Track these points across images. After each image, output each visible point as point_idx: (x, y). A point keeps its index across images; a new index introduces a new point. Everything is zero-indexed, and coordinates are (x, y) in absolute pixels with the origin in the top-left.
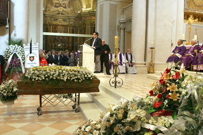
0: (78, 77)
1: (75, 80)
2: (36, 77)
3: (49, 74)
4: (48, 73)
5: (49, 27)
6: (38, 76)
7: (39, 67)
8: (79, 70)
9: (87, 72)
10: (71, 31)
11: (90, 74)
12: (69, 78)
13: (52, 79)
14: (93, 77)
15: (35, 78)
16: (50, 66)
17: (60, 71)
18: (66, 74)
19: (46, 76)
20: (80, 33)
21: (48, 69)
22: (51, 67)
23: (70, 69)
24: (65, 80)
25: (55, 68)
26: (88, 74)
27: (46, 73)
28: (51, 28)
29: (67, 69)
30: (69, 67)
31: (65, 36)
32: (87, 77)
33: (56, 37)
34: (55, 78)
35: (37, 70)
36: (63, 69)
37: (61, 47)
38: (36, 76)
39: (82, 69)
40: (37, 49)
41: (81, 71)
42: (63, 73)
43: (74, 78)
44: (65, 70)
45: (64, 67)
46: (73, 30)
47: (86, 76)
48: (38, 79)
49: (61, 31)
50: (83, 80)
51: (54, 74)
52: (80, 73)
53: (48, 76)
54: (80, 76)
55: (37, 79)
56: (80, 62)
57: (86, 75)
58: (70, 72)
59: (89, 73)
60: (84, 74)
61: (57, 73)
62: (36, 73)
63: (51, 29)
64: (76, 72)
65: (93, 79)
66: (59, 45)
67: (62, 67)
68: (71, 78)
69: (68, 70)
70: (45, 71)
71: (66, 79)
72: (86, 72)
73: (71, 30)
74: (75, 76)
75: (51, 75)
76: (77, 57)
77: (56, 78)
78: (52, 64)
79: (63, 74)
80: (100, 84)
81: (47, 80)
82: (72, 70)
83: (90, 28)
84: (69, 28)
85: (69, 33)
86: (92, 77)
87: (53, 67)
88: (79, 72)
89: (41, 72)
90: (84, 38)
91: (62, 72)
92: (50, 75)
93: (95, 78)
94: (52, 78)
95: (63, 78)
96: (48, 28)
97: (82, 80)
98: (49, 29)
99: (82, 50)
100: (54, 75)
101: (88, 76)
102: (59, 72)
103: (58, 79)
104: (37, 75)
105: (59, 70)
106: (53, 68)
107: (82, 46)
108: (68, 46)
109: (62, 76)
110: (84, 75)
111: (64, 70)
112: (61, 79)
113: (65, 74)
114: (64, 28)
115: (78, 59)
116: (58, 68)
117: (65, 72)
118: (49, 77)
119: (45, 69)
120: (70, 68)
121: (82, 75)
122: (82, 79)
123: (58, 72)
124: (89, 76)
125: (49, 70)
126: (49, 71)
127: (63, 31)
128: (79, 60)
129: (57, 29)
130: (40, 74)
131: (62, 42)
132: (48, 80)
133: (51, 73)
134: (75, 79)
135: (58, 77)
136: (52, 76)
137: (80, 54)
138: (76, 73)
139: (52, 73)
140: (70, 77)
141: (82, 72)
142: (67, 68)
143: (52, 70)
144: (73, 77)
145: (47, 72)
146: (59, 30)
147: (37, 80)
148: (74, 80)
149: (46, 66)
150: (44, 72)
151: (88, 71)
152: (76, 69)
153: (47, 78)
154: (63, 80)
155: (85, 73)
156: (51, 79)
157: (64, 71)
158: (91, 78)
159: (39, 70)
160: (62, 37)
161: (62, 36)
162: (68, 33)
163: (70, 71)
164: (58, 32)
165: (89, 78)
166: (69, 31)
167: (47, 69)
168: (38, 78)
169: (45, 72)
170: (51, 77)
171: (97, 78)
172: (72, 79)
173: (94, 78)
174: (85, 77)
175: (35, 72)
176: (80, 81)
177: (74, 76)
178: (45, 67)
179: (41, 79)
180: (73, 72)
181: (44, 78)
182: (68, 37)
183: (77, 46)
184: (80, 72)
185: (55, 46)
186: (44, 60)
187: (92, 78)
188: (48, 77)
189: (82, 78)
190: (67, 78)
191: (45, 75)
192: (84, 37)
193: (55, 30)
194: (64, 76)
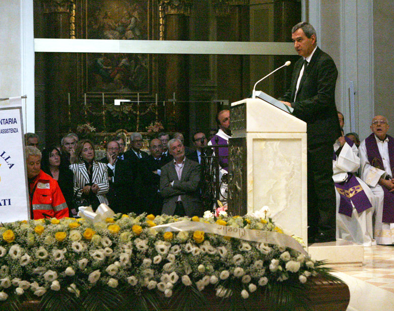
0: (231, 275)
1: (221, 292)
2: (17, 280)
3: (83, 261)
4: (78, 256)
5: (61, 9)
6: (26, 275)
7: (33, 226)
8: (236, 236)
9: (280, 244)
10: (174, 24)
11: (294, 256)
12: (186, 279)
13: (101, 286)
14: (310, 270)
15: (14, 287)
16: (88, 219)
17: (141, 244)
18: (172, 256)
19: (69, 270)
20: (222, 36)
21: (75, 235)
22: (92, 226)
23: (191, 234)
24: (168, 292)
25: (114, 228)
26: (285, 255)
27: (67, 258)
28: (70, 15)
29: (176, 233)
30: (185, 220)
31: (143, 55)
32: (278, 273)
33: (100, 61)
34: (112, 282)
35: (23, 245)
36: (153, 230)
37: (126, 110)
38: (15, 273)
39: (254, 232)
40: (14, 131)
41: (248, 239)
42: (155, 253)
43: (214, 279)
44: (167, 236)
45: (157, 224)
46: (183, 21)
47: (274, 264)
48: (29, 292)
49: (125, 26)
50: (261, 289)
51: (108, 261)
52: (243, 253)
53: (78, 270)
54: (242, 266)
55: (19, 291)
56: (232, 189)
57: (274, 261)
58: (193, 249)
59: (288, 249)
60: (262, 256)
61: (126, 255)
62: (18, 260)
63: (73, 19)
64: (223, 248)
65: (310, 278)
66: (117, 102)
67: (148, 222)
68: (195, 277)
69: (182, 237)
70: (61, 245)
71: (170, 284)
72: (271, 246)
73: (174, 22)
74: (216, 268)
75: (94, 264)
76: (216, 165)
77: (122, 283)
78: (95, 210)
79: (158, 259)
80: (349, 307)
81: (73, 294)
82: (199, 236)
83: (271, 8)
84: (163, 11)
85: (165, 38)
86: (304, 268)
87: (101, 225)
88: (235, 243)
89: (42, 254)
90: (242, 59)
91: (150, 251)
92: (89, 264)
93: (321, 272)
94: (99, 283)
95: (158, 281)
96: (56, 13)
97: (252, 287)
98: (61, 19)
99: (243, 125)
100: (110, 267)
101: (288, 265)
102: (135, 251)
103: (132, 288)
104: (23, 268)
105: (133, 239)
106: (105, 231)
107: (244, 105)
108: (160, 104)
109: (151, 272)
110: (267, 263)
111: (160, 236)
112: (145, 289)
113: (165, 261)
114: (136, 14)
115: (223, 172)
116: (130, 227)
117: (166, 249)
118: (86, 276)
119: (62, 236)
120: (192, 228)
121: (252, 262)
122: (255, 281)
123: (130, 251)
124: (293, 265)
125: (85, 240)
126: (82, 247)
127: (133, 30)
128: (225, 176)
129: (100, 18)
130: (35, 261)
131: (126, 83)
132: (78, 292)
133: (94, 253)
134: (221, 282)
135: (132, 277)
136: (97, 272)
137: (233, 149)
138: (224, 251)
139: (99, 254)
140: (190, 276)
141: (252, 243)
142: (176, 229)
143: (96, 238)
144: (207, 273)
145: (70, 251)
146: (111, 23)
147: (23, 297)
148: (211, 288)
149: (68, 221)
150: (55, 252)
151: (287, 237)
152: (221, 233)
153: (73, 285)
154: (155, 292)
155: (269, 250)
156: (93, 288)
157: (160, 245)
158: (302, 278)
159: (30, 239)
160: (129, 61)
161: (130, 56)
162: (157, 38)
163: (189, 245)
164: (107, 33)
165: (294, 276)
166: (165, 25)
167: (73, 233)
168: (24, 282)
169: (62, 252)
170: (94, 276)
171: (333, 274)
172: (201, 284)
173: (315, 274)
174: (268, 270)
175: (11, 252)
176: (244, 293)
177: (210, 267)
178: (59, 227)
179: (39, 290)
180: (207, 246)
181: (55, 284)
182: (161, 59)
183: (208, 105)
184: (245, 245)
185: (97, 104)
186: (47, 186)
187: (307, 273)
188: (81, 276)
189: (256, 275)
190: (176, 277)
191: (60, 269)
192: (241, 56)
193: (90, 26)
194: (159, 268)
